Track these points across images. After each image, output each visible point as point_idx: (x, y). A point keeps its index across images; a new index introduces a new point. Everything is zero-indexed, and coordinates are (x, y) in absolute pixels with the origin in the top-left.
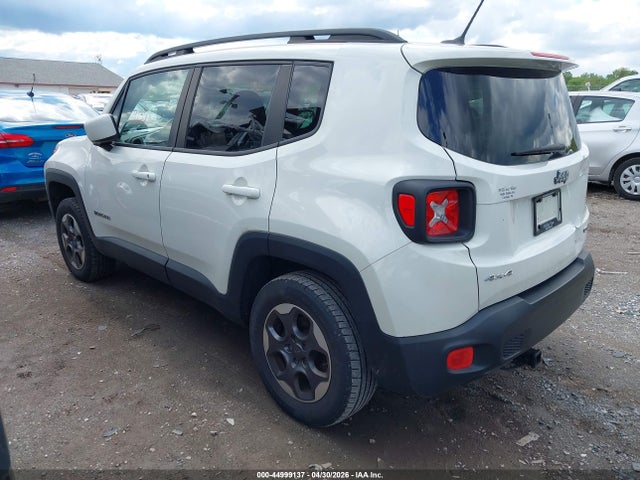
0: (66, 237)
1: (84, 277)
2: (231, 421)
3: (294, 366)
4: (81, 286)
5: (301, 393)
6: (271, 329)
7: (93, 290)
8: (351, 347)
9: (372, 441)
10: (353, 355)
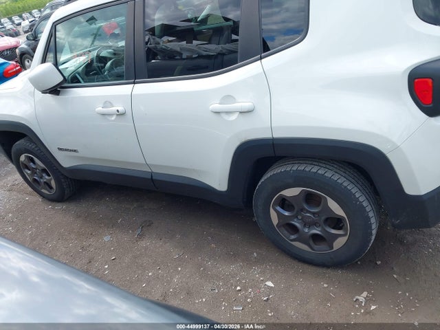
0: (29, 172)
1: (59, 198)
2: (270, 284)
3: (306, 230)
4: (59, 206)
5: (316, 247)
6: (278, 208)
7: (72, 207)
8: (368, 209)
9: (379, 263)
10: (371, 214)
